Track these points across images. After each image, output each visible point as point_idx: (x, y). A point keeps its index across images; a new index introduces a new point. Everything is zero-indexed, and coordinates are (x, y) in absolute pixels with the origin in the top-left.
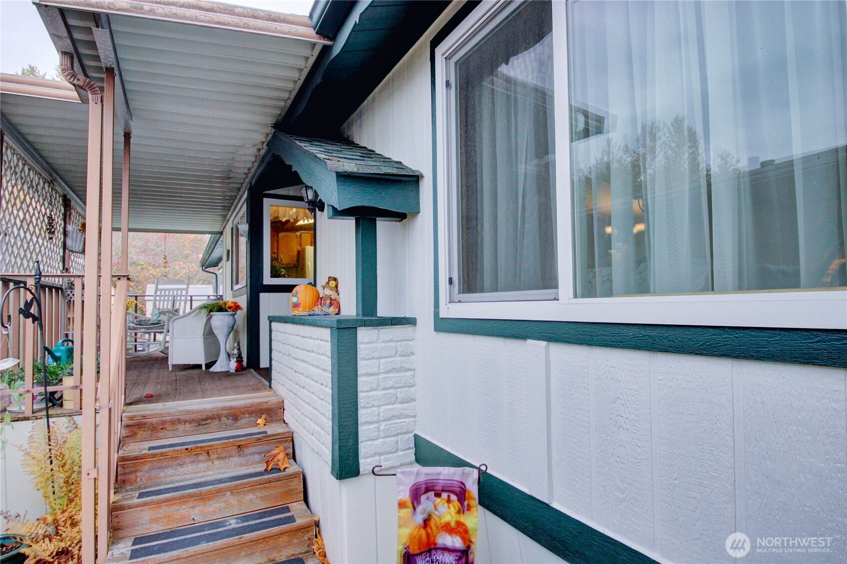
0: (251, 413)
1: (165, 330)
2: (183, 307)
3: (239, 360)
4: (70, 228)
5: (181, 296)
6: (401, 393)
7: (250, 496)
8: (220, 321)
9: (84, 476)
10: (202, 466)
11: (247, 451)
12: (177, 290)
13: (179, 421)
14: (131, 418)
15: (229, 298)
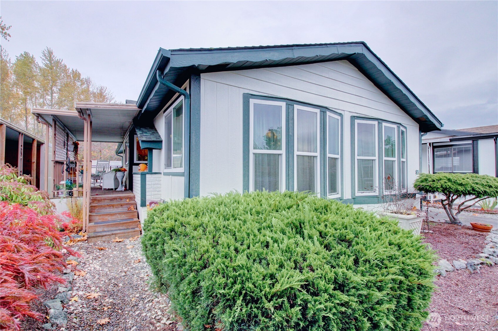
0: (125, 198)
1: (101, 178)
2: (107, 170)
3: (126, 187)
4: (69, 143)
5: (107, 166)
6: (157, 190)
7: (123, 215)
8: (119, 174)
9: (83, 206)
10: (111, 209)
11: (123, 206)
12: (105, 164)
13: (106, 199)
14: (93, 198)
15: (124, 167)
